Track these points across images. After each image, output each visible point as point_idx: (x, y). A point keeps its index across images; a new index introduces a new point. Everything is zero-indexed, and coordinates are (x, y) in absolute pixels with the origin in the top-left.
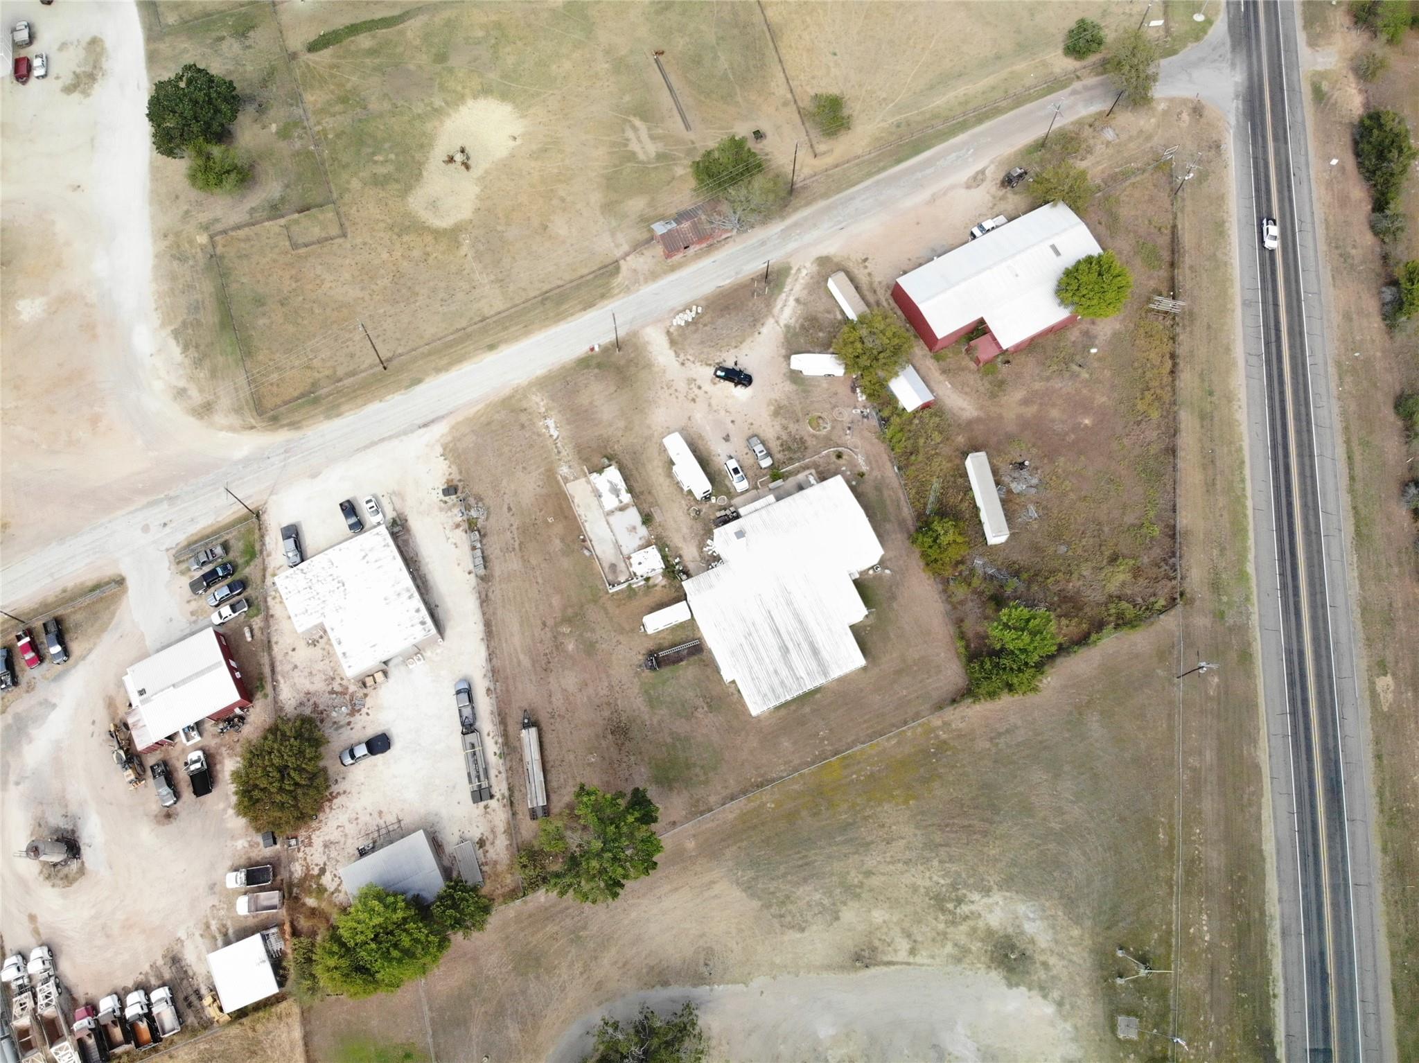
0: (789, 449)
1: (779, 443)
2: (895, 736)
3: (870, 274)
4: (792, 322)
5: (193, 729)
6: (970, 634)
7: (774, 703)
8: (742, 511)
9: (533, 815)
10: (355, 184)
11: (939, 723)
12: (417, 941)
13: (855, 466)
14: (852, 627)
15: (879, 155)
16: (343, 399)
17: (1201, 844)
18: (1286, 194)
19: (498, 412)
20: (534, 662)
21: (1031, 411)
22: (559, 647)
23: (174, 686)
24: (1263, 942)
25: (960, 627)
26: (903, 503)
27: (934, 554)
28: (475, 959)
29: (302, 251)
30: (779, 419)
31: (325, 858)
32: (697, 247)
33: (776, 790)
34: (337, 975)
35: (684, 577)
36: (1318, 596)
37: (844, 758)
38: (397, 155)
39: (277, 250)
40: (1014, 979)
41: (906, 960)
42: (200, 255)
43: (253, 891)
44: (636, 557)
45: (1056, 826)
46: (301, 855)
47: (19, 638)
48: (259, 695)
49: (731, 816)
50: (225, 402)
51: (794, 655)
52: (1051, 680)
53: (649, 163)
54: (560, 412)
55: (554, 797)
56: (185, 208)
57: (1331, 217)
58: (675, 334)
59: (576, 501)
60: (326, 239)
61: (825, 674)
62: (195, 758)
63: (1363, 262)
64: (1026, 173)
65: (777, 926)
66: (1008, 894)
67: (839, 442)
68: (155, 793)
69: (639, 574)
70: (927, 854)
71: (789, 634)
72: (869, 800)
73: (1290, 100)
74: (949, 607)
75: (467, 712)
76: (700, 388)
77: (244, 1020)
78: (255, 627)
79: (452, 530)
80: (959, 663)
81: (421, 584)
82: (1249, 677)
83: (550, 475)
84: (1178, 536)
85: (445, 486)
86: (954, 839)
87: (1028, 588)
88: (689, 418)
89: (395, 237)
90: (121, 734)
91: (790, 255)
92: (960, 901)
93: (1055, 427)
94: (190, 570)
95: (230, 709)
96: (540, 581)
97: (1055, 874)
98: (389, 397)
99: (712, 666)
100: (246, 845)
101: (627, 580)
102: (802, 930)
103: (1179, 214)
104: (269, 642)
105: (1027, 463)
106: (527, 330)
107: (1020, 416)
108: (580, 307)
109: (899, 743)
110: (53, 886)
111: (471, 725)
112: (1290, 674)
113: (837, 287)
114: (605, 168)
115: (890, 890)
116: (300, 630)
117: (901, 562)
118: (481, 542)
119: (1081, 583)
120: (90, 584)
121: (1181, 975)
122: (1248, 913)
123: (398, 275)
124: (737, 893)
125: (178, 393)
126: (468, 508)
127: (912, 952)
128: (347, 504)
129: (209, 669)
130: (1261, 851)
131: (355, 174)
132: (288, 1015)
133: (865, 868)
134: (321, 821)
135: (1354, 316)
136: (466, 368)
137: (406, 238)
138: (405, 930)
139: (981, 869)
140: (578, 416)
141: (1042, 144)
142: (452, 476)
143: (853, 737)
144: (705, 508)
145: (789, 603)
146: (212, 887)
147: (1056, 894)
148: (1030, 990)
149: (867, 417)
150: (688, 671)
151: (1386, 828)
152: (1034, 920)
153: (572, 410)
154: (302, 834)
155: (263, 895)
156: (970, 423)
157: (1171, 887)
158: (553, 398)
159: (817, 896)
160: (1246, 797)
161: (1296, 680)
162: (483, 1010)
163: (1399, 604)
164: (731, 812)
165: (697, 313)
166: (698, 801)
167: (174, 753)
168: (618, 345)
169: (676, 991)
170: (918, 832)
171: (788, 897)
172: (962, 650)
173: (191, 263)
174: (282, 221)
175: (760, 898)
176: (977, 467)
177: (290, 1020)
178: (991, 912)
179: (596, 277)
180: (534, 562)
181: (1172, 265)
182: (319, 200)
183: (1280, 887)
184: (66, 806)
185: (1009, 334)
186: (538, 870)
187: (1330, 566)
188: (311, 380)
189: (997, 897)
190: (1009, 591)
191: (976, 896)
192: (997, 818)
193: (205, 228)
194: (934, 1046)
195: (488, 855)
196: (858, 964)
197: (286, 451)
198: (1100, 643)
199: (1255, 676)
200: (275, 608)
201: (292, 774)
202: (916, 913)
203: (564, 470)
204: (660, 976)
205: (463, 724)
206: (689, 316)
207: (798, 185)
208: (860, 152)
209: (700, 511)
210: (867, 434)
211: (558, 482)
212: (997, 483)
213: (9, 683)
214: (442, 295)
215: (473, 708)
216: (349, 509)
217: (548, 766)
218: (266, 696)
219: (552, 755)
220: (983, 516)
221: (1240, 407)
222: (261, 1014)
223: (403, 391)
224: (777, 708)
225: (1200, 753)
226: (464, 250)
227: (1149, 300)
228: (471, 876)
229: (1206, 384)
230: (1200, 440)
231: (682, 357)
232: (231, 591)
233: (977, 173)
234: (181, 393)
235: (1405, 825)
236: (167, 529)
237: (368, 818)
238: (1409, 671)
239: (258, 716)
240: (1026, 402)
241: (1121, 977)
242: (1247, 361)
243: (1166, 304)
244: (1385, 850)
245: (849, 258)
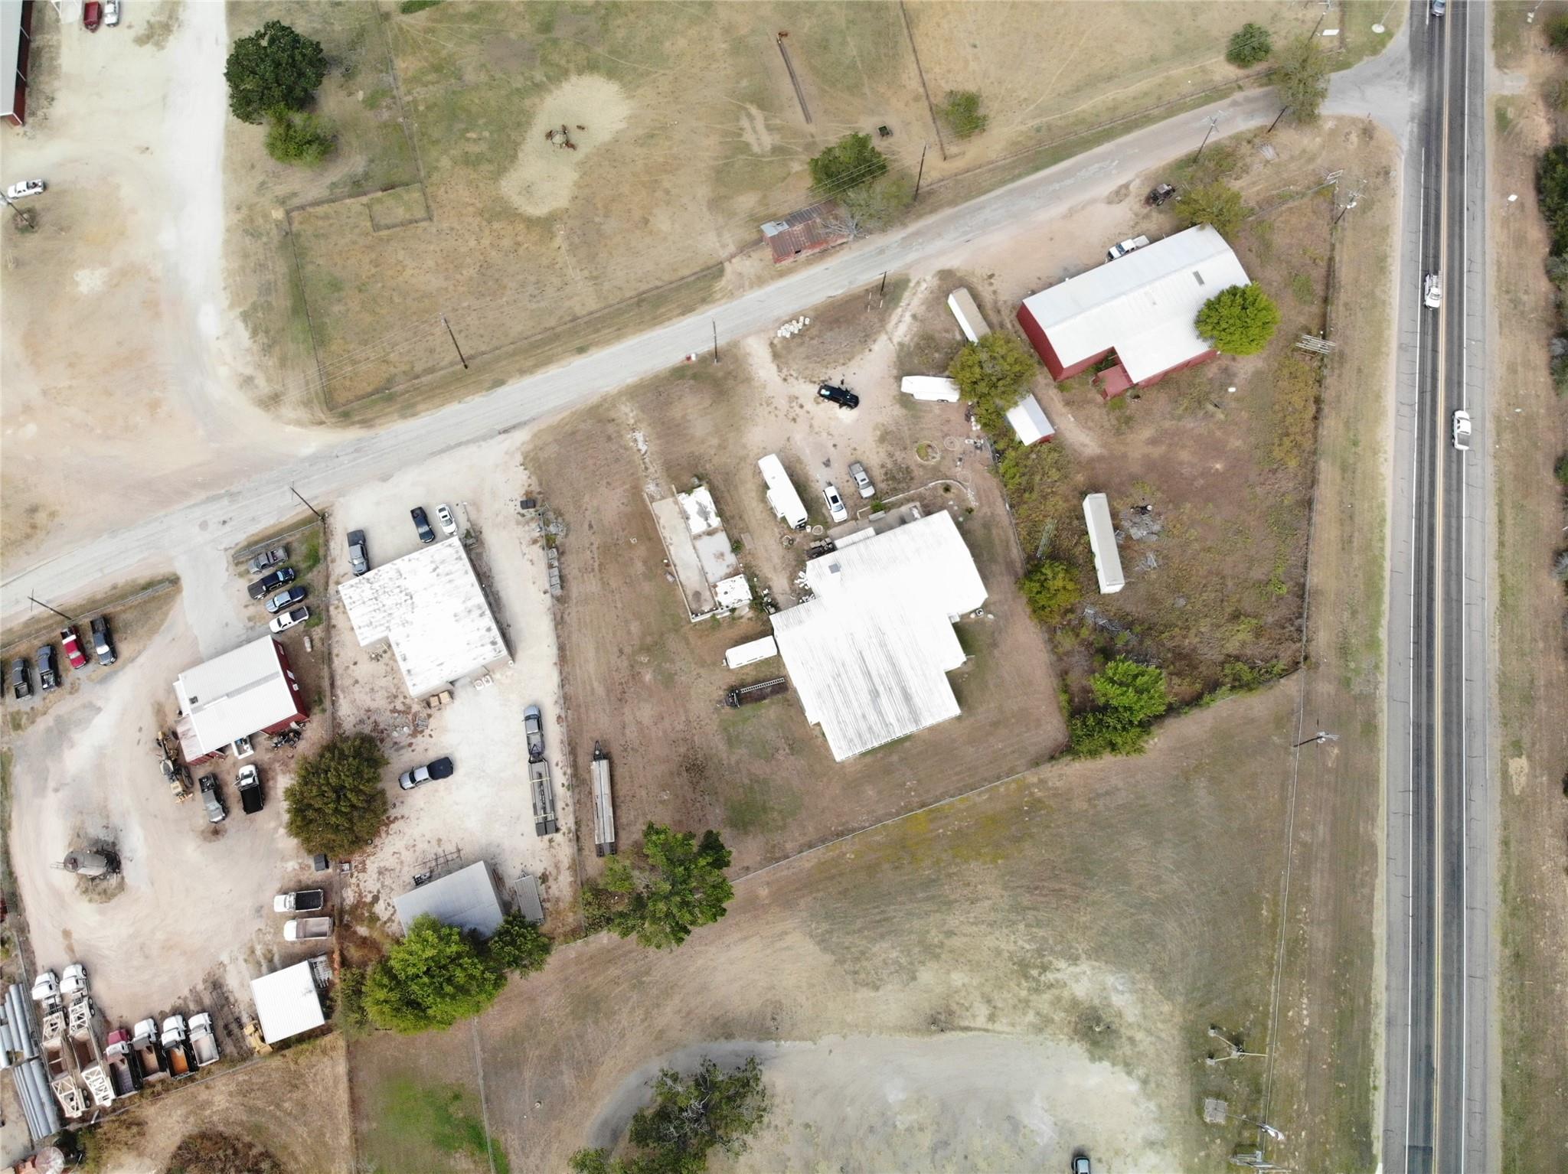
0: (894, 478)
1: (883, 471)
2: (986, 791)
3: (995, 292)
4: (907, 340)
5: (245, 741)
6: (1075, 688)
7: (860, 749)
8: (838, 543)
9: (600, 852)
10: (445, 162)
11: (1035, 780)
12: (472, 977)
13: (964, 500)
14: (949, 674)
15: (1014, 162)
16: (420, 398)
17: (1307, 924)
18: (1457, 229)
19: (584, 421)
20: (608, 691)
21: (1157, 452)
22: (635, 676)
23: (227, 695)
24: (1366, 1031)
25: (1064, 680)
26: (1012, 542)
27: (1042, 600)
28: (532, 1000)
29: (384, 233)
30: (884, 445)
31: (379, 885)
32: (810, 252)
33: (857, 840)
34: (386, 1008)
35: (772, 610)
36: (1454, 668)
37: (931, 811)
38: (491, 133)
39: (357, 231)
40: (1098, 1052)
41: (984, 1026)
42: (274, 232)
43: (302, 916)
44: (722, 587)
45: (1152, 895)
46: (354, 880)
47: (64, 636)
48: (316, 710)
49: (808, 865)
50: (294, 393)
51: (884, 700)
52: (1158, 742)
53: (763, 156)
54: (650, 425)
55: (623, 834)
56: (261, 179)
57: (1504, 259)
58: (779, 346)
59: (662, 521)
60: (411, 222)
61: (916, 721)
62: (247, 773)
63: (1535, 310)
64: (1174, 190)
65: (850, 982)
66: (1097, 964)
67: (948, 474)
68: (204, 807)
69: (724, 604)
70: (1013, 916)
71: (881, 678)
72: (954, 857)
73: (1470, 127)
74: (1054, 658)
75: (536, 739)
76: (801, 406)
77: (286, 1052)
78: (316, 637)
79: (528, 546)
80: (1060, 718)
81: (492, 601)
82: (1371, 750)
83: (636, 492)
84: (1307, 595)
85: (524, 499)
86: (1042, 902)
87: (1141, 642)
88: (788, 439)
89: (484, 223)
90: (169, 742)
91: (910, 266)
92: (1044, 968)
93: (1183, 471)
94: (248, 572)
95: (285, 723)
96: (619, 605)
97: (1148, 946)
98: (469, 398)
99: (796, 706)
100: (297, 867)
101: (711, 610)
102: (877, 988)
103: (1338, 246)
104: (330, 654)
105: (1149, 508)
106: (619, 334)
107: (1146, 456)
108: (679, 311)
109: (990, 799)
110: (90, 901)
111: (539, 754)
112: (1417, 750)
113: (958, 305)
114: (716, 159)
115: (972, 952)
116: (363, 643)
117: (1006, 607)
118: (559, 560)
119: (1198, 639)
120: (142, 581)
121: (1275, 1060)
122: (1352, 999)
123: (485, 265)
124: (810, 947)
125: (245, 381)
126: (547, 523)
127: (992, 1018)
128: (418, 512)
129: (266, 679)
130: (1370, 935)
131: (445, 152)
132: (333, 1048)
133: (946, 928)
134: (376, 846)
135: (1520, 368)
136: (553, 371)
137: (496, 225)
138: (460, 965)
139: (1070, 936)
140: (669, 431)
141: (1194, 159)
142: (532, 488)
143: (941, 790)
144: (799, 538)
145: (883, 645)
146: (259, 910)
147: (1148, 967)
148: (1114, 1065)
149: (980, 448)
150: (770, 711)
151: (1508, 919)
152: (1122, 992)
153: (663, 423)
154: (356, 858)
155: (312, 920)
156: (1092, 460)
157: (1271, 967)
158: (643, 408)
159: (894, 954)
160: (1359, 876)
161: (1423, 757)
162: (537, 1053)
163: (1541, 682)
164: (809, 860)
165: (804, 325)
166: (774, 846)
167: (224, 767)
168: (716, 354)
169: (740, 1045)
170: (1004, 893)
171: (863, 953)
172: (1064, 704)
173: (265, 239)
174: (364, 199)
175: (833, 953)
176: (1095, 509)
177: (334, 1054)
178: (1077, 981)
179: (698, 278)
180: (613, 584)
181: (1326, 300)
182: (405, 178)
183: (1388, 975)
184: (108, 817)
185: (1141, 367)
186: (603, 910)
187: (1469, 637)
188: (386, 375)
189: (1085, 966)
190: (1120, 645)
191: (1062, 964)
192: (1089, 884)
193: (282, 201)
194: (1009, 1118)
195: (551, 891)
196: (933, 1028)
197: (356, 451)
198: (1212, 704)
199: (1379, 750)
200: (337, 618)
201: (349, 795)
202: (997, 978)
203: (651, 488)
204: (725, 1029)
205: (531, 752)
206: (795, 327)
207: (923, 190)
208: (993, 156)
209: (793, 540)
210: (978, 466)
211: (643, 501)
212: (1116, 528)
213: (52, 683)
214: (531, 289)
215: (542, 735)
216: (420, 516)
217: (618, 803)
218: (324, 711)
219: (623, 790)
220: (1098, 562)
221: (1386, 460)
222: (305, 1046)
223: (484, 393)
224: (864, 755)
225: (1313, 828)
226: (558, 241)
227: (1297, 338)
228: (532, 913)
229: (1351, 434)
230: (1340, 493)
231: (785, 370)
232: (292, 597)
233: (1121, 187)
234: (248, 381)
235: (1529, 918)
236: (227, 528)
237: (426, 846)
238: (1546, 755)
239: (315, 732)
240: (1153, 442)
241: (1211, 1057)
242: (1398, 411)
243: (1315, 344)
244: (1504, 943)
245: (973, 273)
